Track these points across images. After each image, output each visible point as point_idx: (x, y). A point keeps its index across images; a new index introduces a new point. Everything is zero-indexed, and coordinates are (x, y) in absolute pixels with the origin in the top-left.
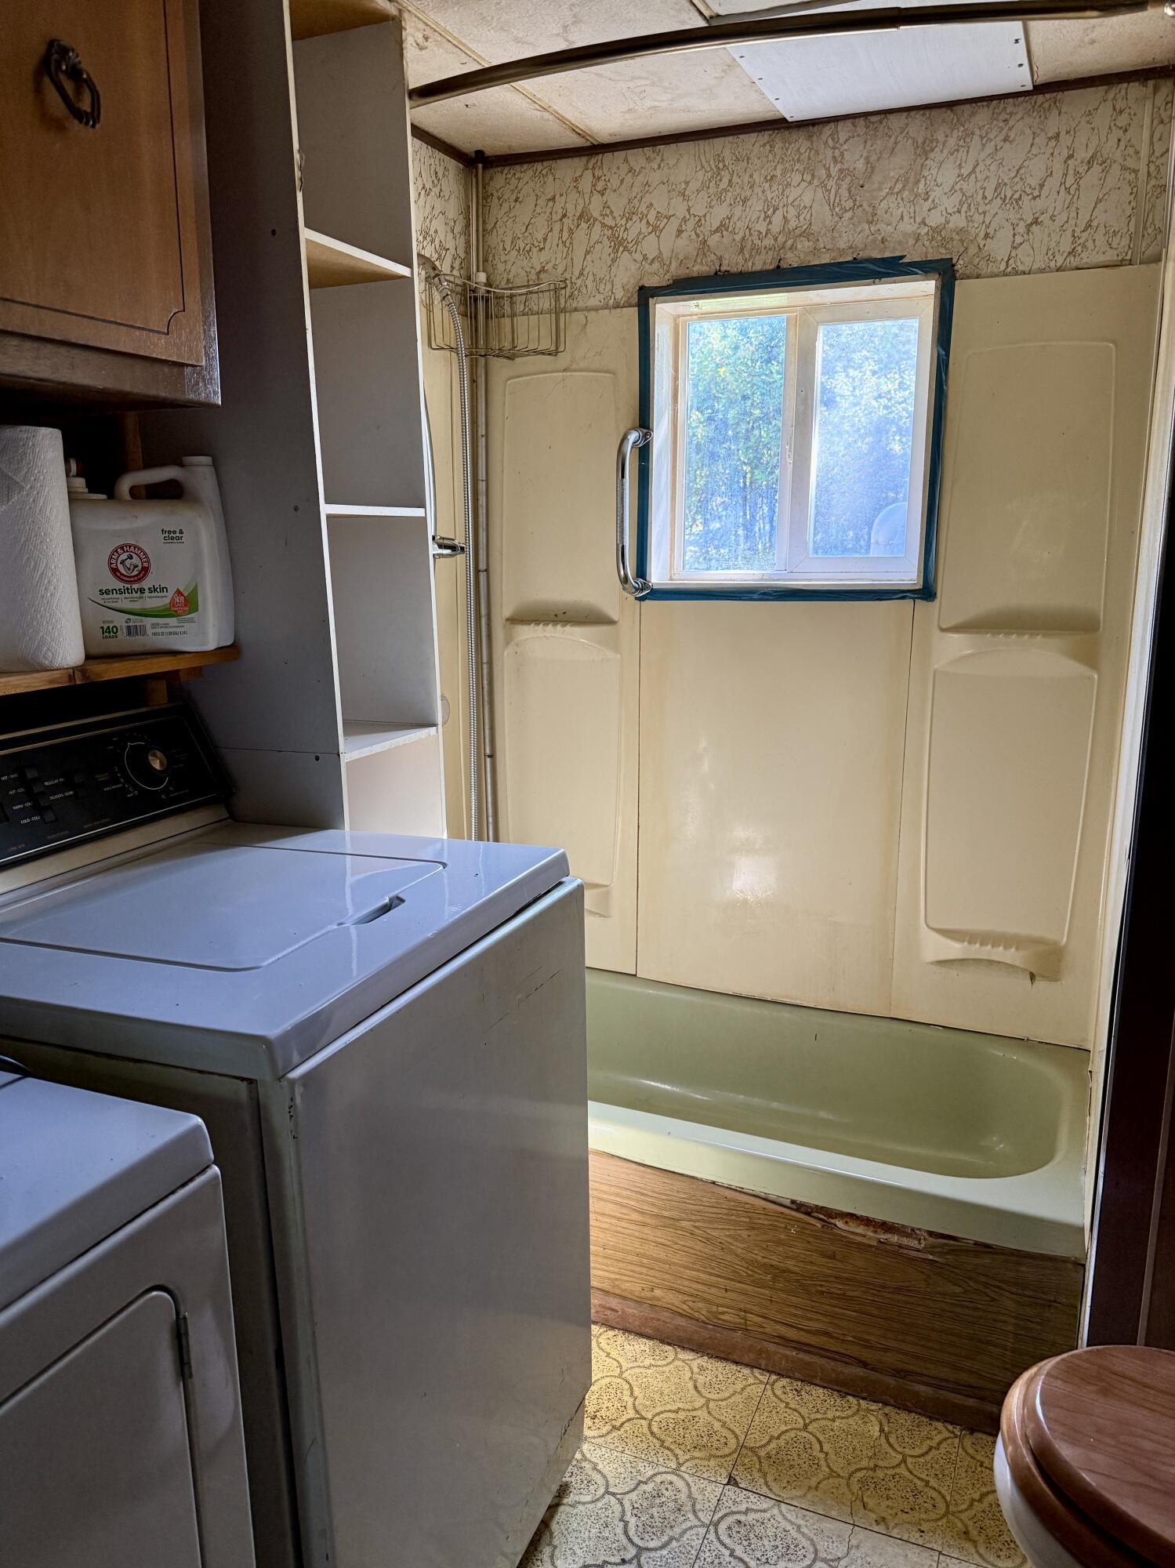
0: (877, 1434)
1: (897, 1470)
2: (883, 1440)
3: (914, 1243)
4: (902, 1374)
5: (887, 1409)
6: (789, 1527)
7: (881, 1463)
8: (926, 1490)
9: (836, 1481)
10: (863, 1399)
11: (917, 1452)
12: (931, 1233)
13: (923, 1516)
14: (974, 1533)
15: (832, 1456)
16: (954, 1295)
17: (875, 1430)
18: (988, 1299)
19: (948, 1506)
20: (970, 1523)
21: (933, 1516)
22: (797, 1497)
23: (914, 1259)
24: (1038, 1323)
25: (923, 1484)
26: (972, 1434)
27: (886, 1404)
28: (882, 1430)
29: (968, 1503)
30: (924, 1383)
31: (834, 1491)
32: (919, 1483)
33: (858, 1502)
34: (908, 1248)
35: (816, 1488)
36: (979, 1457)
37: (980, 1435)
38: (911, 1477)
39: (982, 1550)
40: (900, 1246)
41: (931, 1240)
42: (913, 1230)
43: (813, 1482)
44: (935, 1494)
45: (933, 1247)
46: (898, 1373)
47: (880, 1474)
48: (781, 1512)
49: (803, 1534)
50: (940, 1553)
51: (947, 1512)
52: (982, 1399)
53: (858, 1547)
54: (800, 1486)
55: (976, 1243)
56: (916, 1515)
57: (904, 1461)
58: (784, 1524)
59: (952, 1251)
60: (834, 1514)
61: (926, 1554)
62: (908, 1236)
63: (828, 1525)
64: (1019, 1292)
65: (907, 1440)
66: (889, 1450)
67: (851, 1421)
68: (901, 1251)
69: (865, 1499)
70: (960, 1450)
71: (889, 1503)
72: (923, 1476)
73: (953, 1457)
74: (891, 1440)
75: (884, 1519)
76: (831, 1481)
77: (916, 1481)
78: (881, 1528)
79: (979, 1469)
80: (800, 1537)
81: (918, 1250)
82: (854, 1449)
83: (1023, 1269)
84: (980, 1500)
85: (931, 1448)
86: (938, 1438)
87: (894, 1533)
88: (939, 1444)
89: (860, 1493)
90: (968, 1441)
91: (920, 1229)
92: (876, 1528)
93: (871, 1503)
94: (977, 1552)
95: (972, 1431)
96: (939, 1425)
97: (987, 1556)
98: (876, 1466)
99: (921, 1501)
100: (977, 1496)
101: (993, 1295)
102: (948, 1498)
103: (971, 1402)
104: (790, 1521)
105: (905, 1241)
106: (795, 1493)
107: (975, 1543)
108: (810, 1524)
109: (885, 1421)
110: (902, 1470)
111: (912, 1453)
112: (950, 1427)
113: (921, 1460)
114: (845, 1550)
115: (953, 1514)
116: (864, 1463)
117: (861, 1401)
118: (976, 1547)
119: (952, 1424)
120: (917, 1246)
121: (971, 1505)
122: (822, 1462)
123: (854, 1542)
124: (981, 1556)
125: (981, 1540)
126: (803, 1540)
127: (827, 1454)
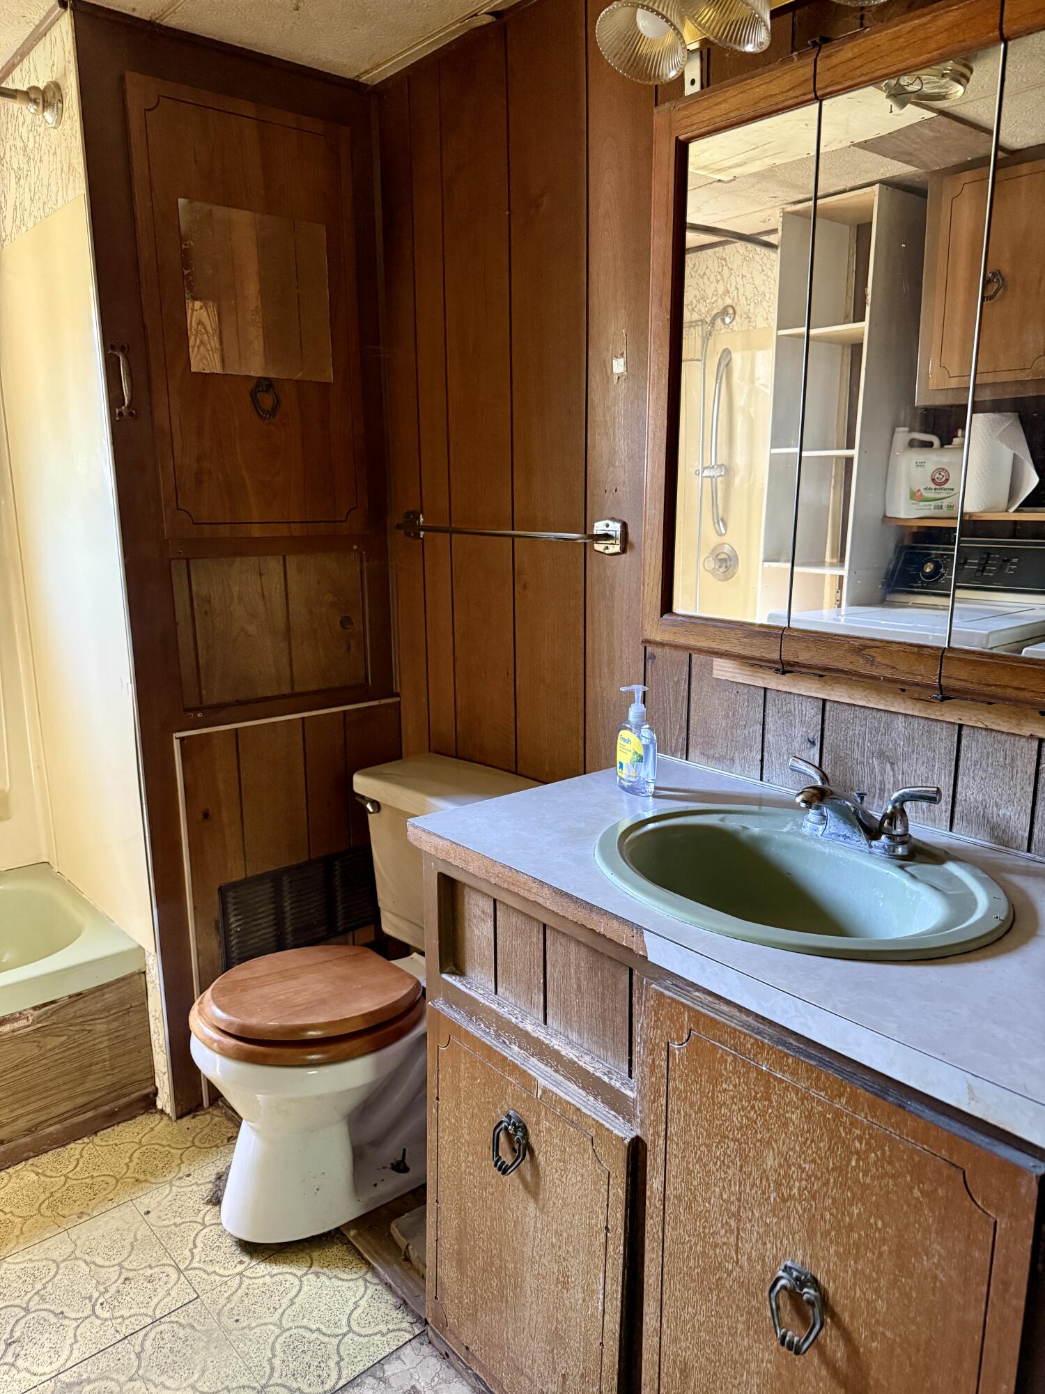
0: (36, 1178)
1: (67, 1185)
2: (43, 1178)
3: (23, 1023)
4: (33, 1129)
5: (30, 1161)
6: (23, 1266)
7: (53, 1190)
8: (94, 1180)
9: (32, 1220)
10: (8, 1168)
11: (70, 1168)
12: (35, 1008)
13: (105, 1193)
14: (142, 1177)
15: (16, 1211)
16: (62, 1044)
17: (34, 1177)
18: (86, 1032)
19: (115, 1178)
20: (135, 1175)
21: (110, 1189)
22: (13, 1247)
23: (28, 1034)
24: (124, 1029)
25: (90, 1179)
26: (96, 1135)
27: (26, 1159)
28: (37, 1174)
29: (125, 1167)
30: (50, 1125)
31: (36, 1225)
32: (87, 1180)
33: (57, 1218)
34: (19, 1029)
35: (22, 1233)
36: (111, 1143)
37: (102, 1133)
38: (79, 1181)
39: (154, 1181)
40: (13, 1031)
41: (37, 1013)
42: (20, 1013)
43: (17, 1232)
44: (102, 1178)
45: (40, 1016)
46: (30, 1131)
47: (57, 1195)
48: (9, 1263)
49: (37, 1261)
50: (131, 1200)
51: (117, 1181)
52: (95, 1108)
53: (79, 1238)
54: (9, 1242)
55: (70, 997)
56: (100, 1195)
57: (67, 1178)
58: (17, 1267)
59: (54, 1012)
60: (47, 1235)
61: (124, 1206)
62: (17, 1020)
63: (47, 1244)
64: (107, 1014)
65: (58, 1167)
66: (52, 1180)
67: (11, 1185)
68: (16, 1033)
69: (61, 1213)
70: (98, 1148)
71: (78, 1203)
72: (87, 1175)
73: (95, 1153)
74: (48, 1174)
75: (82, 1213)
76: (28, 1222)
77: (84, 1181)
78: (85, 1218)
79: (117, 1148)
80: (36, 1264)
81: (28, 1026)
82: (28, 1196)
83: (106, 996)
84: (131, 1161)
85: (78, 1160)
86: (77, 1152)
87: (95, 1213)
88: (81, 1154)
89: (54, 1213)
90: (97, 1140)
91: (25, 1010)
92: (82, 1221)
93: (66, 1212)
94: (152, 1183)
95: (96, 1133)
96: (72, 1145)
97: (159, 1181)
98: (51, 1193)
99: (96, 1187)
100: (127, 1160)
101: (88, 1028)
102: (112, 1174)
103: (90, 1114)
104: (21, 1262)
105: (16, 1025)
106: (10, 1246)
107: (146, 1181)
108: (37, 1252)
109: (34, 1169)
110: (70, 1182)
111: (68, 1170)
112: (80, 1141)
113: (78, 1169)
114: (73, 1245)
115: (121, 1178)
116: (42, 1197)
117: (7, 1170)
118: (149, 1182)
119: (79, 1139)
120: (27, 1023)
121: (128, 1166)
122: (12, 1219)
123: (74, 1237)
124: (155, 1183)
125: (148, 1177)
126: (40, 1263)
127: (11, 1212)
